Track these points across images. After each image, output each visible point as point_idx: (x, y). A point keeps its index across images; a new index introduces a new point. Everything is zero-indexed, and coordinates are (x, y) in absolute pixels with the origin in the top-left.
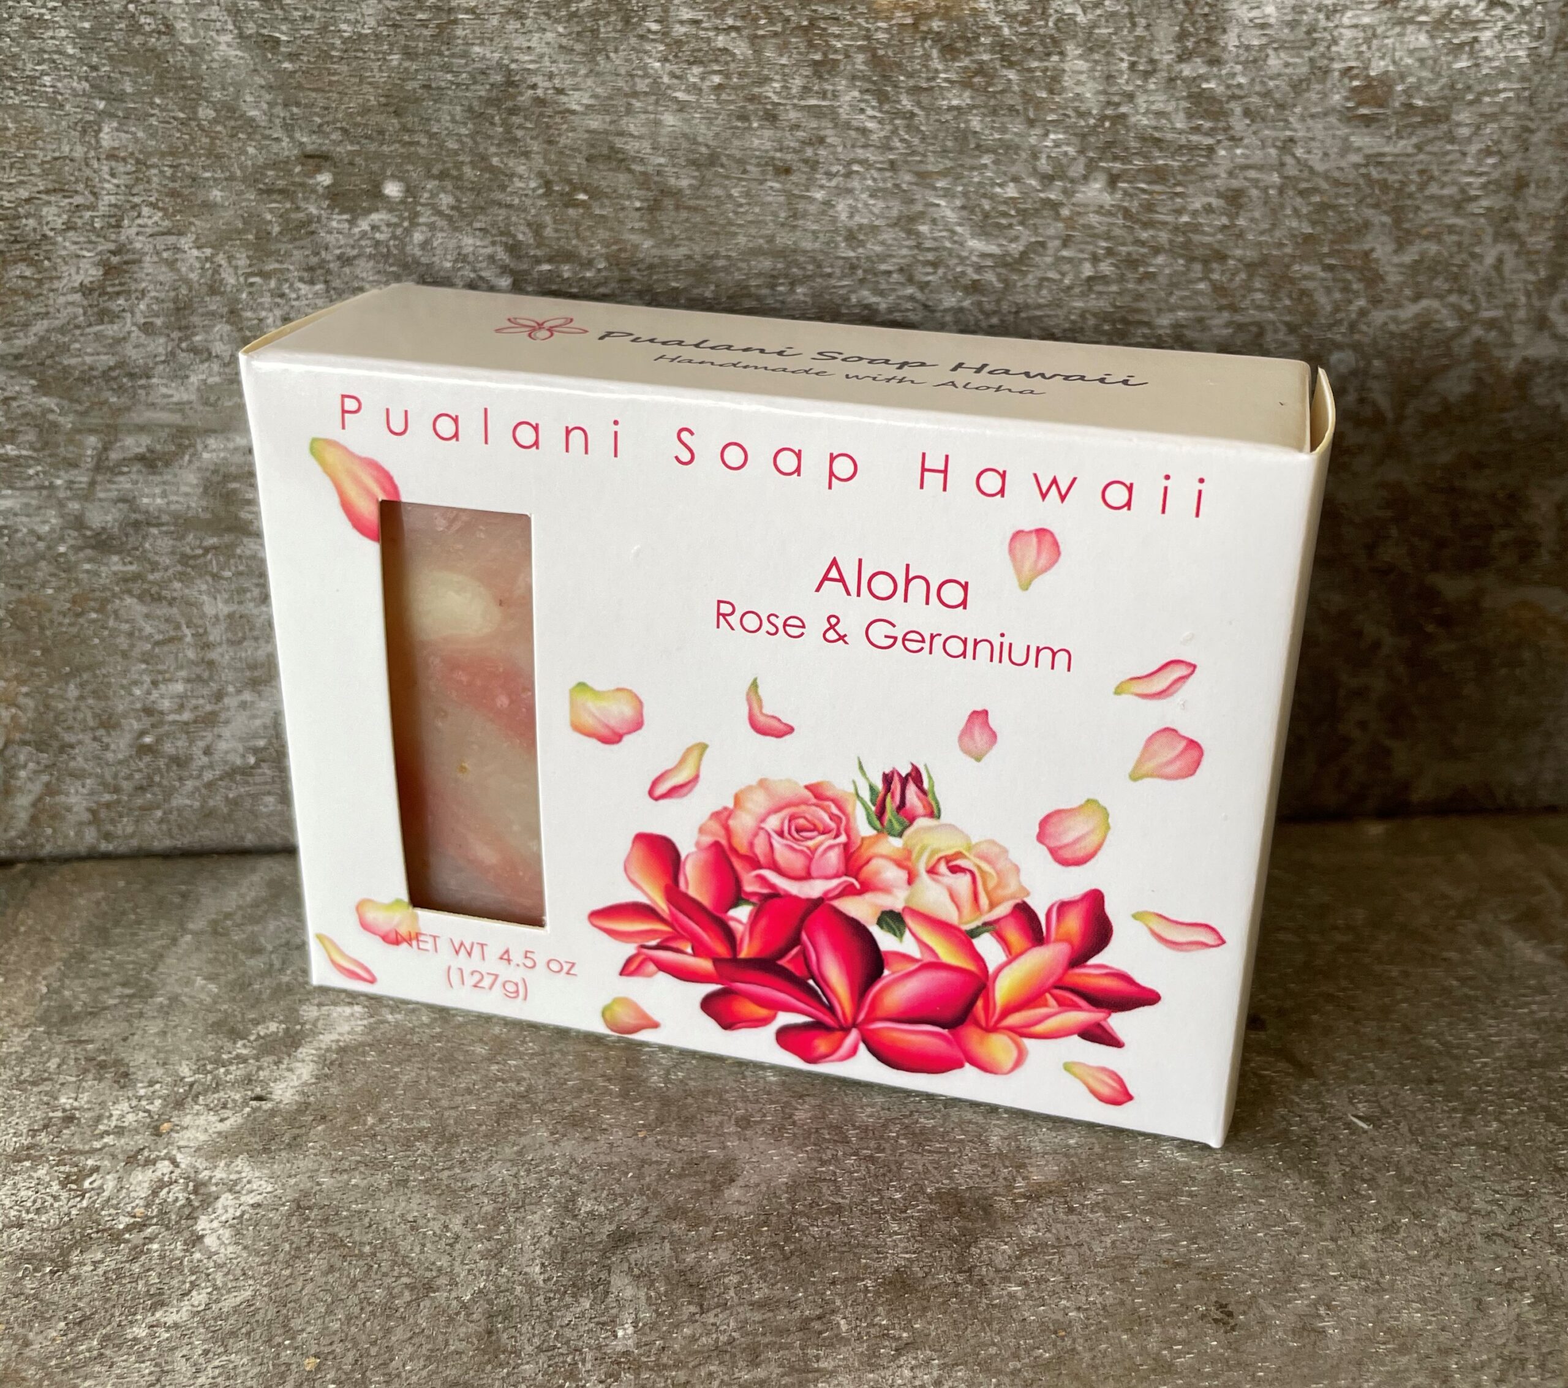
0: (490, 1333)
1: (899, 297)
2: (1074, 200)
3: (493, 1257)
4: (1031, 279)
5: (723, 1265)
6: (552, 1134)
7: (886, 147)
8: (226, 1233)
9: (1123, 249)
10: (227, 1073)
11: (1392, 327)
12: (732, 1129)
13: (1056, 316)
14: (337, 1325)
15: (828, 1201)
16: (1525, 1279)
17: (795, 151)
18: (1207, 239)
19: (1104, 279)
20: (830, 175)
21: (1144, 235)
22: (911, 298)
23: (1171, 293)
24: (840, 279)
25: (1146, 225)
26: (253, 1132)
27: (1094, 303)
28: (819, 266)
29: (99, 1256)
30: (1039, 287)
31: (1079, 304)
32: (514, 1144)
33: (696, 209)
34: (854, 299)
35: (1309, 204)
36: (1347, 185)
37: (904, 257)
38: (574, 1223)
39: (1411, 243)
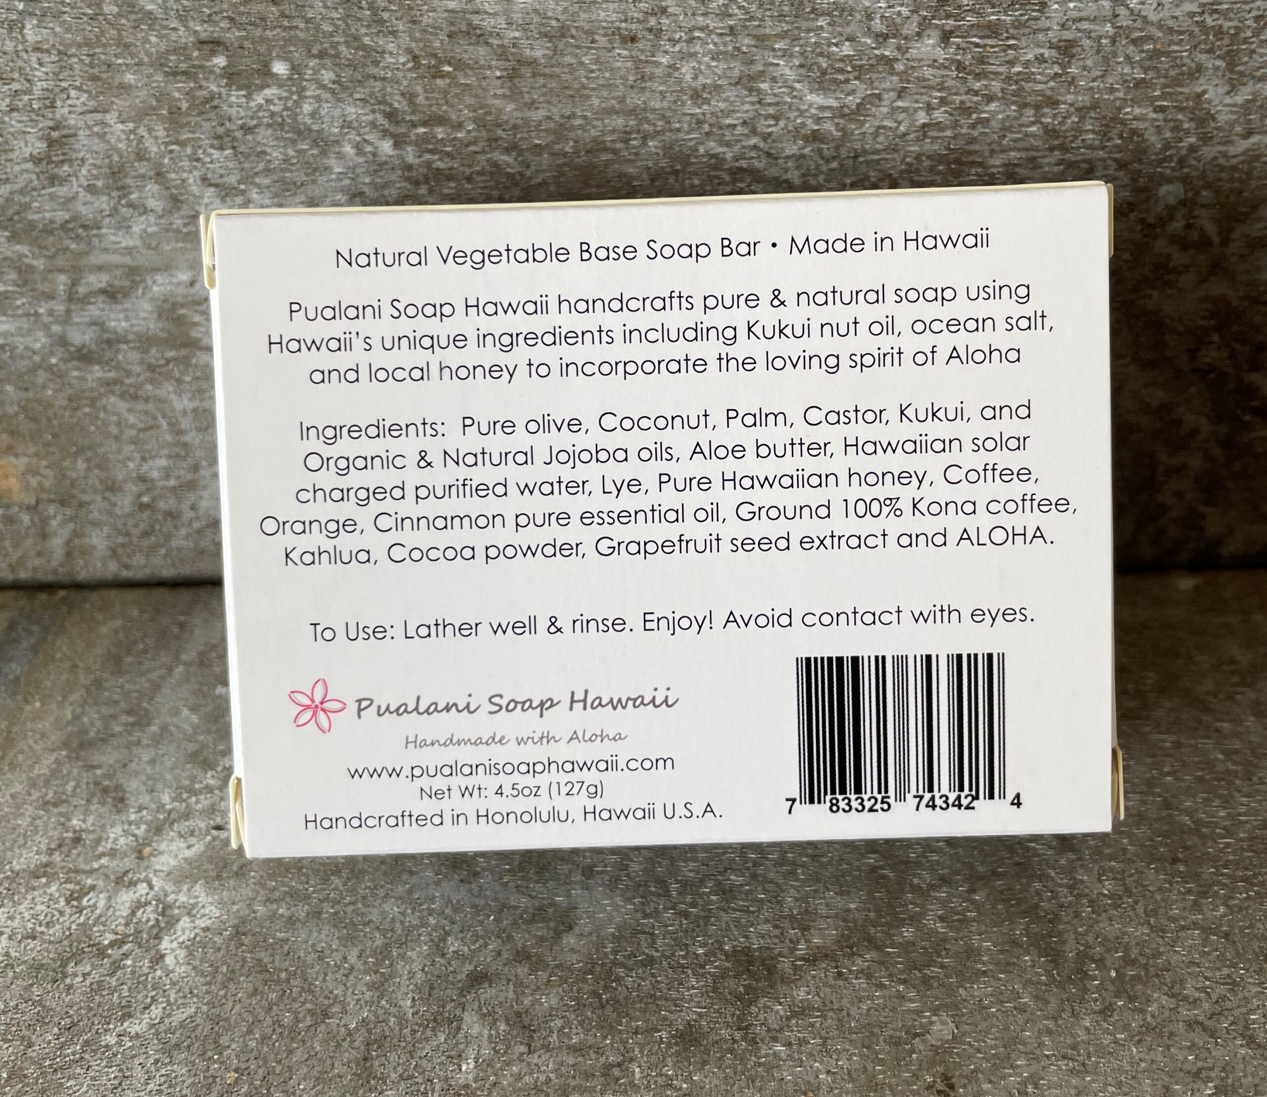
0: (365, 1059)
1: (744, 147)
2: (908, 56)
3: (377, 989)
4: (868, 128)
5: (551, 1008)
6: (437, 874)
7: (725, 14)
8: (181, 953)
9: (958, 99)
10: (197, 802)
11: (1222, 161)
12: (578, 878)
13: (893, 159)
14: (252, 1044)
15: (644, 954)
16: (1211, 1069)
17: (639, 21)
18: (1040, 87)
19: (939, 126)
20: (673, 42)
21: (977, 85)
22: (755, 147)
23: (1004, 136)
24: (688, 133)
25: (978, 76)
26: (210, 860)
27: (928, 146)
28: (669, 122)
29: (88, 968)
30: (876, 134)
31: (916, 148)
32: (406, 883)
33: (551, 76)
34: (702, 150)
35: (1142, 51)
36: (1182, 33)
37: (747, 111)
38: (442, 961)
39: (1245, 84)
